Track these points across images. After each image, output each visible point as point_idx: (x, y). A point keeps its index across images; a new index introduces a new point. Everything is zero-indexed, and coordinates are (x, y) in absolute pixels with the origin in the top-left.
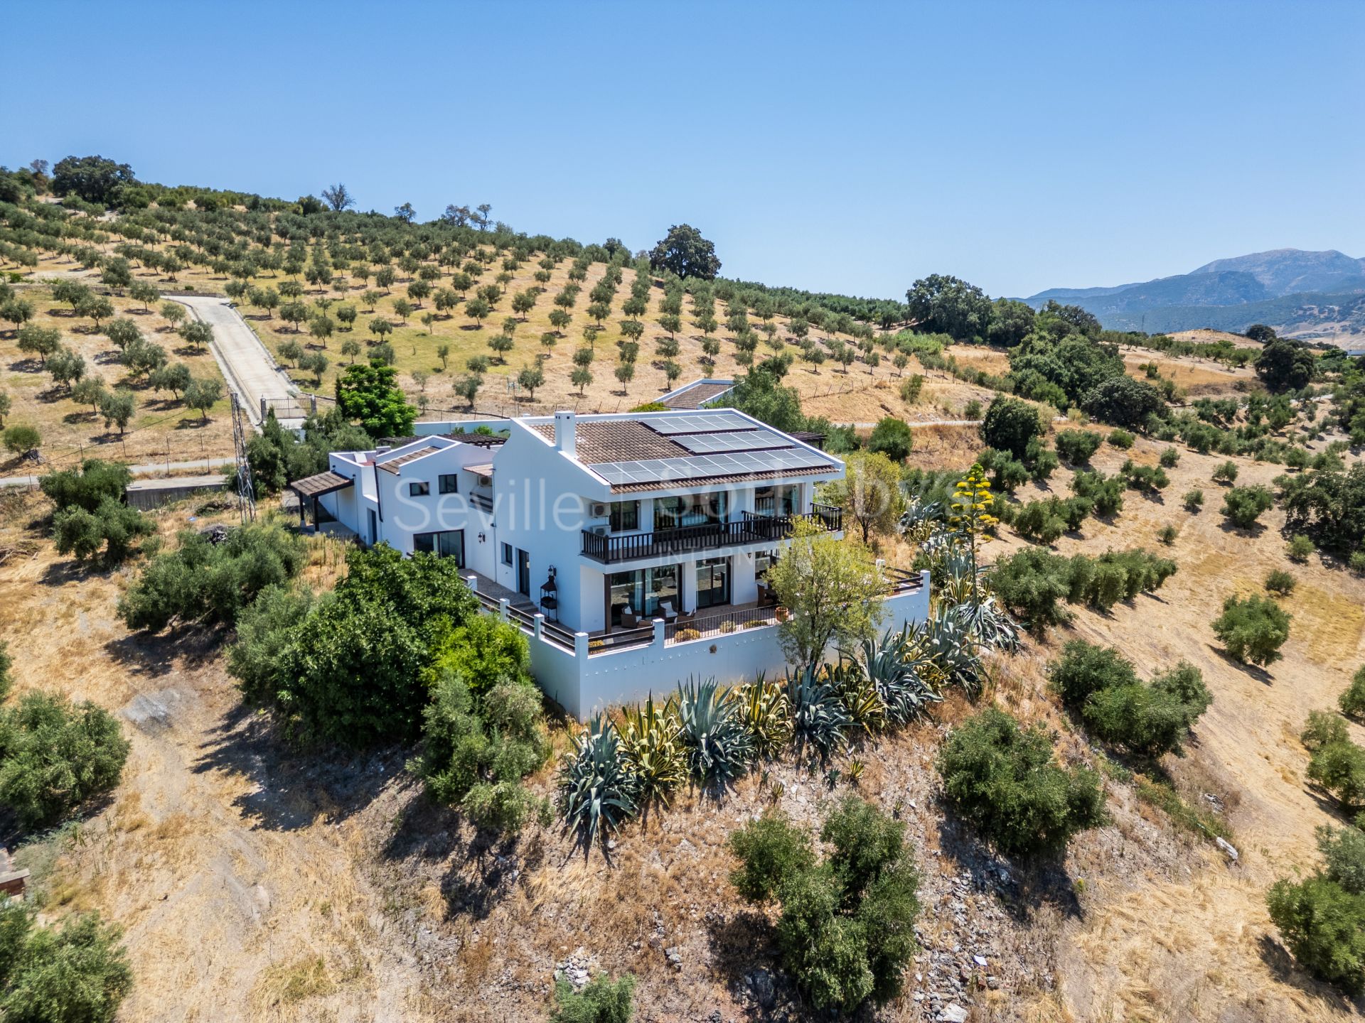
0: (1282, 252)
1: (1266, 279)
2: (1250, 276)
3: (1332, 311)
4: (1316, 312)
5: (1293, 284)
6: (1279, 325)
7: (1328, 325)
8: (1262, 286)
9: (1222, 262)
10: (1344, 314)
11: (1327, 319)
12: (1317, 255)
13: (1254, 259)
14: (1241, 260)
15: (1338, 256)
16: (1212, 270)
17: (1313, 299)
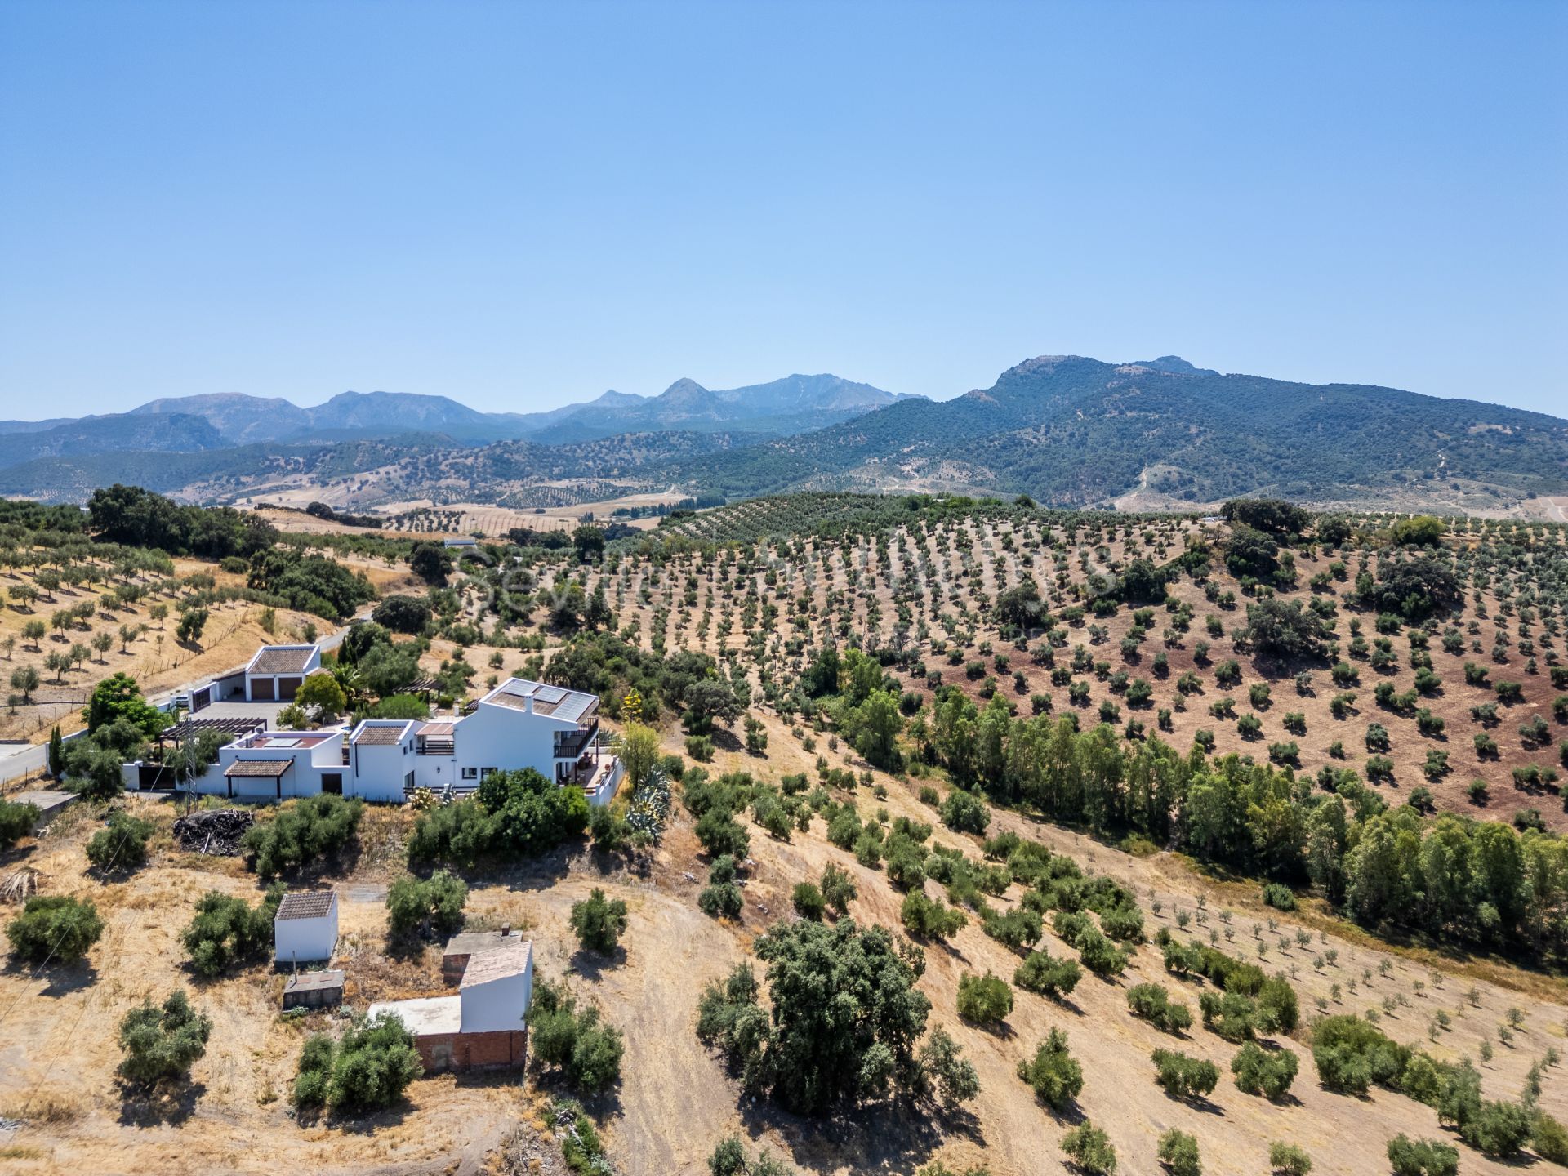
0: (231, 396)
1: (217, 423)
2: (203, 420)
3: (297, 462)
4: (282, 463)
5: (247, 431)
6: (248, 475)
7: (297, 477)
8: (217, 431)
9: (166, 403)
10: (310, 466)
11: (294, 471)
12: (266, 402)
13: (201, 400)
14: (187, 401)
15: (286, 404)
16: (156, 410)
17: (275, 449)
